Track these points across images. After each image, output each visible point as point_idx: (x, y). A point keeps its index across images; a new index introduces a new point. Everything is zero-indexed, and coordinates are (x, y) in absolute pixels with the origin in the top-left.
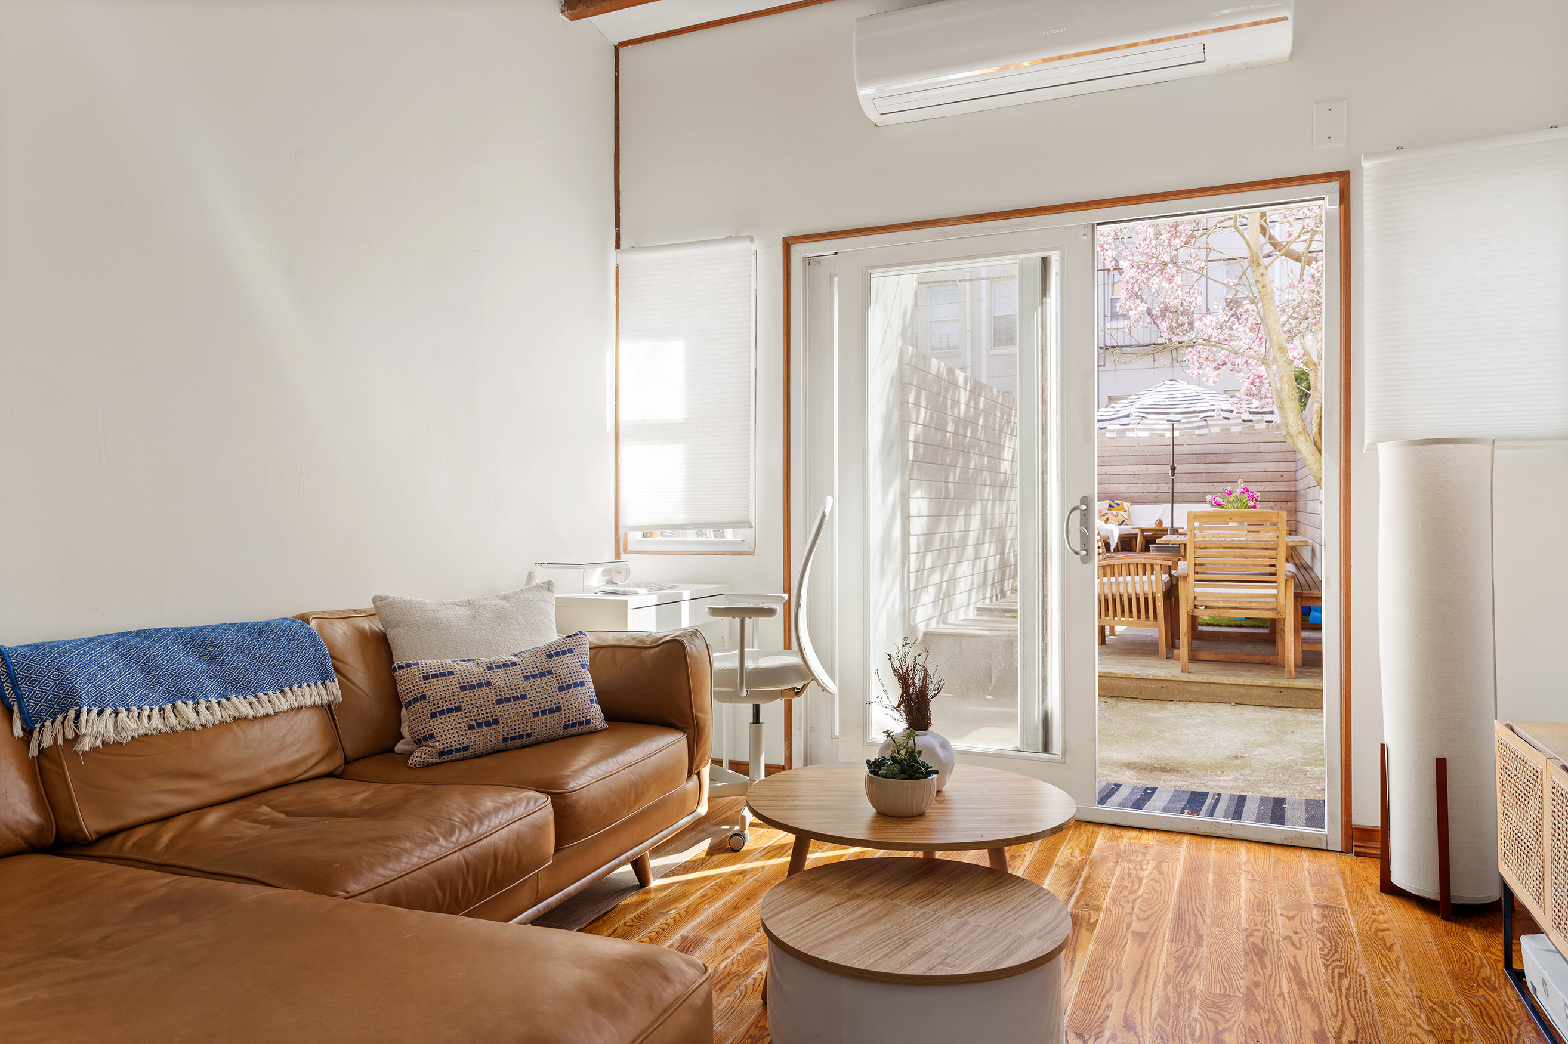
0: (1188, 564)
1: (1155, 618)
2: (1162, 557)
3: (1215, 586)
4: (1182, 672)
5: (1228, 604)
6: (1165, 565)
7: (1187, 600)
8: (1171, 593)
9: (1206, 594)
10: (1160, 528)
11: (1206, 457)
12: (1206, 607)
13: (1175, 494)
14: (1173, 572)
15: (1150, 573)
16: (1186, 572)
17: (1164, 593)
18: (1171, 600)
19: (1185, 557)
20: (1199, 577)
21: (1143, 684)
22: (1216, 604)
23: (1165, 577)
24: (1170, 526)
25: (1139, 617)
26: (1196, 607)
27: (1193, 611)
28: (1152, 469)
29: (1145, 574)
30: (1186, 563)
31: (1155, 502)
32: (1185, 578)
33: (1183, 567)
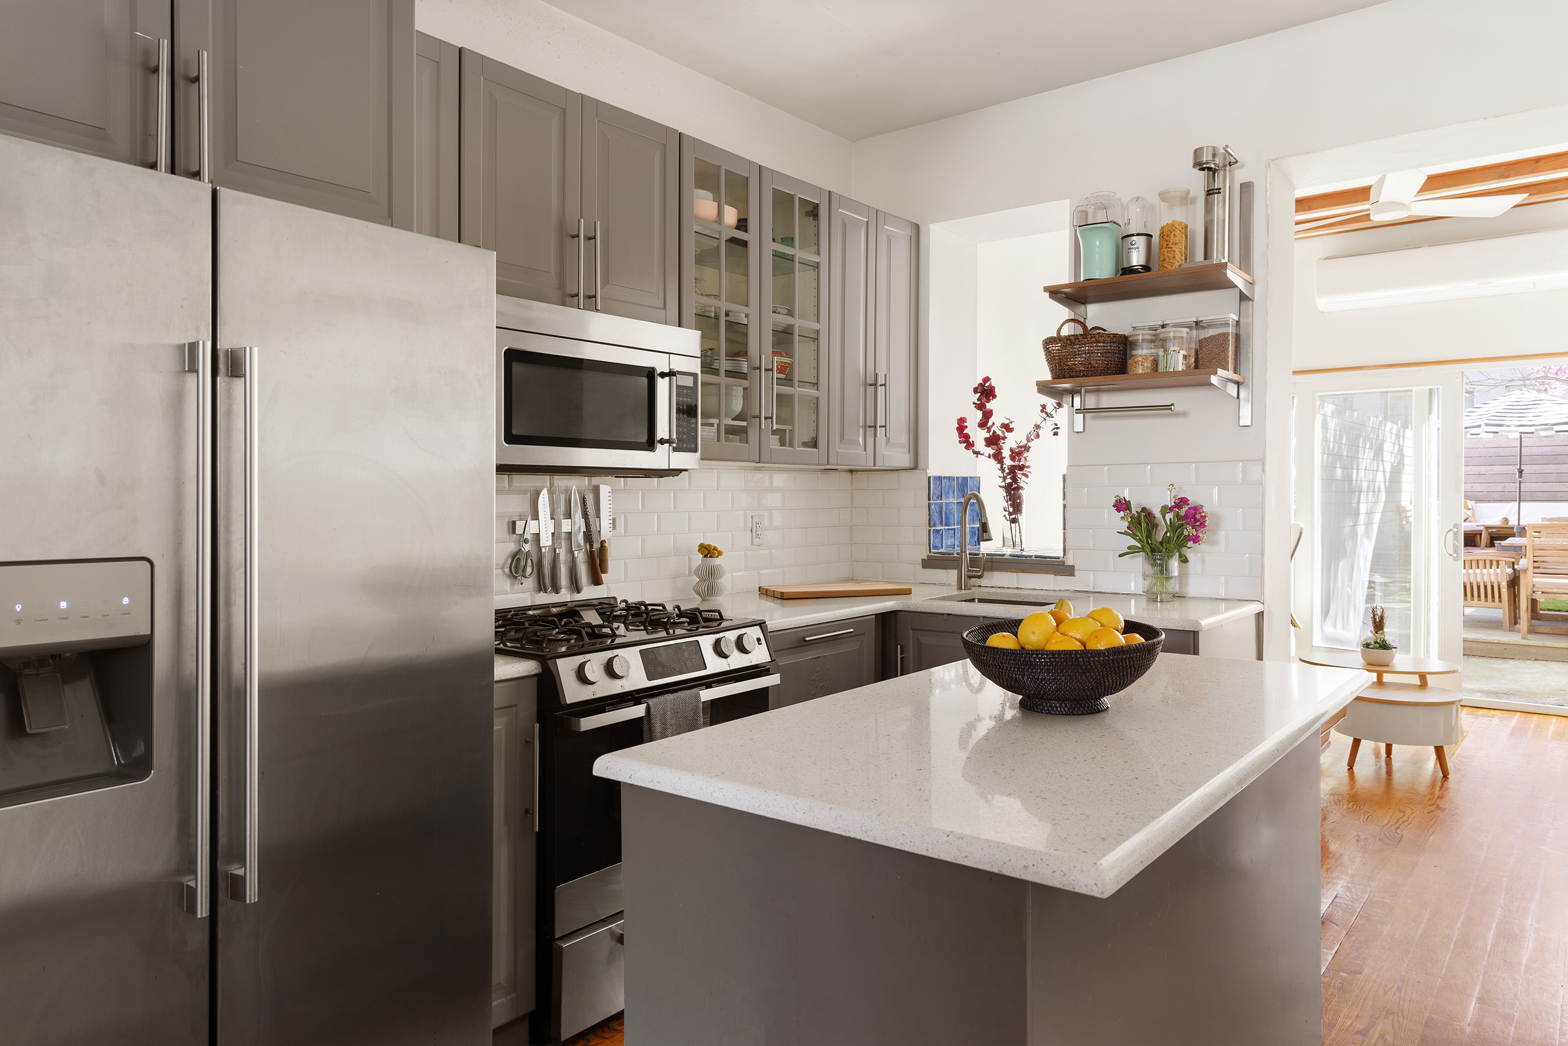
0: (1528, 561)
1: (1500, 601)
2: (1507, 555)
3: (1550, 578)
4: (1522, 638)
5: (1561, 591)
6: (1509, 562)
7: (1527, 587)
8: (1514, 583)
9: (1543, 583)
10: (1506, 526)
11: (1557, 458)
12: (1543, 593)
13: (1522, 493)
14: (1516, 567)
15: (1496, 567)
16: (1526, 567)
17: (1508, 582)
18: (1514, 588)
19: (1525, 555)
20: (1536, 570)
21: (1490, 646)
22: (1550, 591)
23: (1509, 571)
24: (1517, 523)
25: (1486, 600)
26: (1534, 592)
27: (1532, 595)
28: (1497, 469)
29: (1491, 568)
30: (1526, 560)
31: (1501, 501)
32: (1525, 571)
33: (1523, 563)
